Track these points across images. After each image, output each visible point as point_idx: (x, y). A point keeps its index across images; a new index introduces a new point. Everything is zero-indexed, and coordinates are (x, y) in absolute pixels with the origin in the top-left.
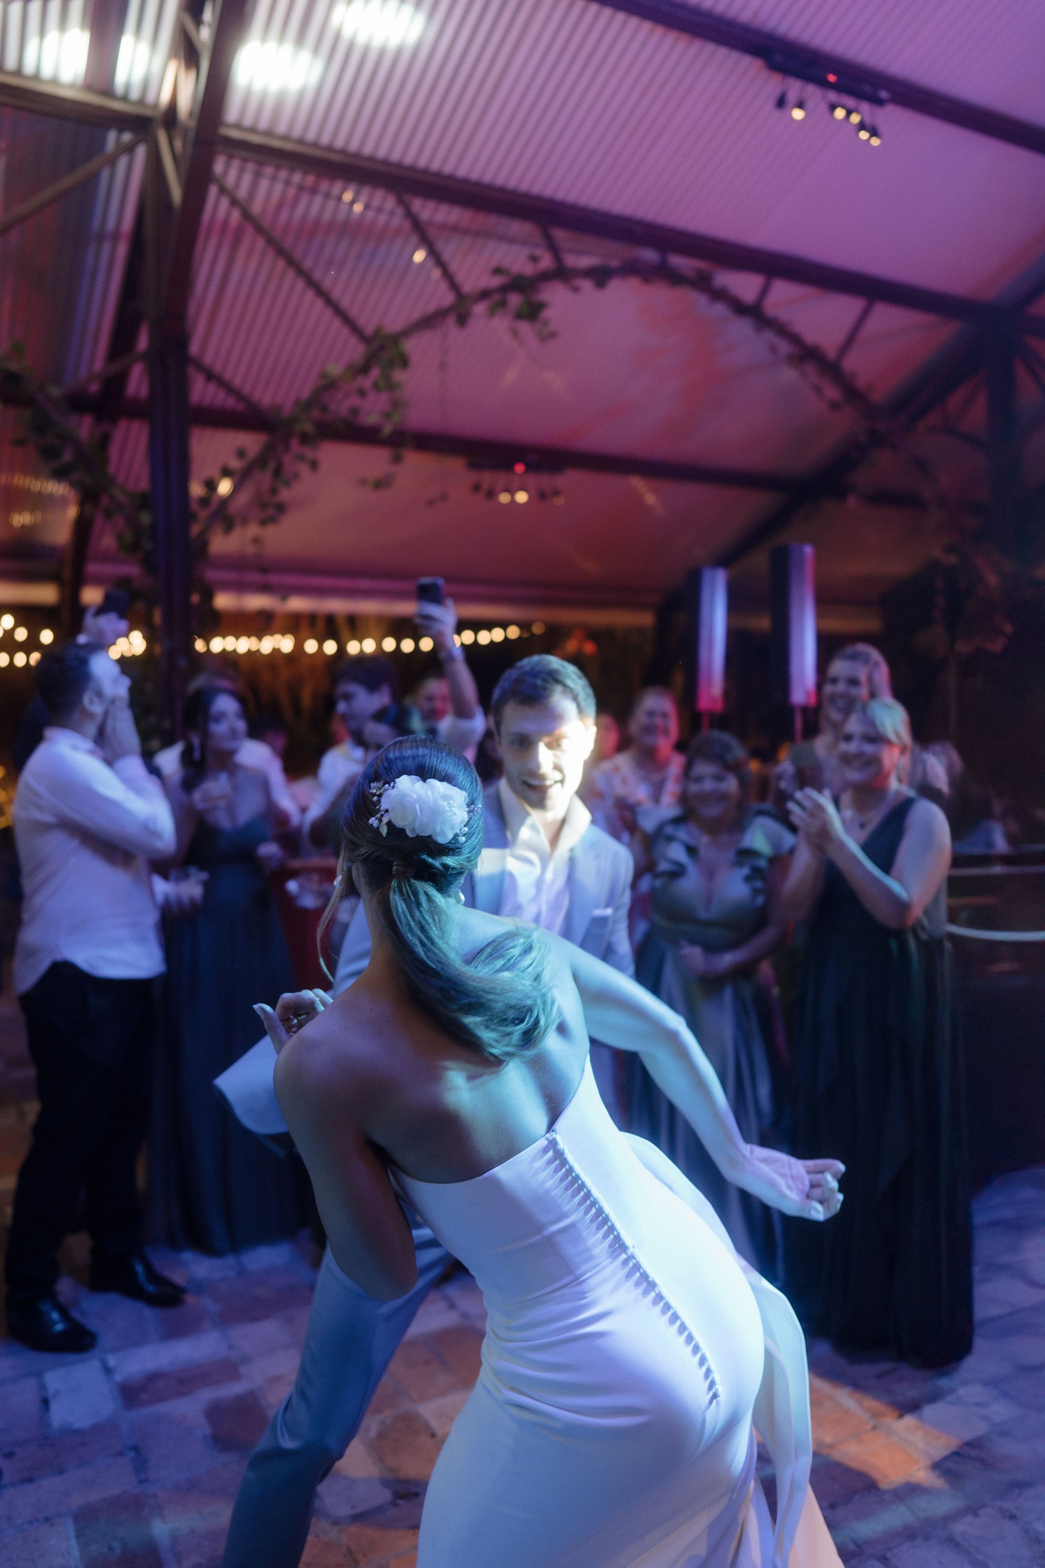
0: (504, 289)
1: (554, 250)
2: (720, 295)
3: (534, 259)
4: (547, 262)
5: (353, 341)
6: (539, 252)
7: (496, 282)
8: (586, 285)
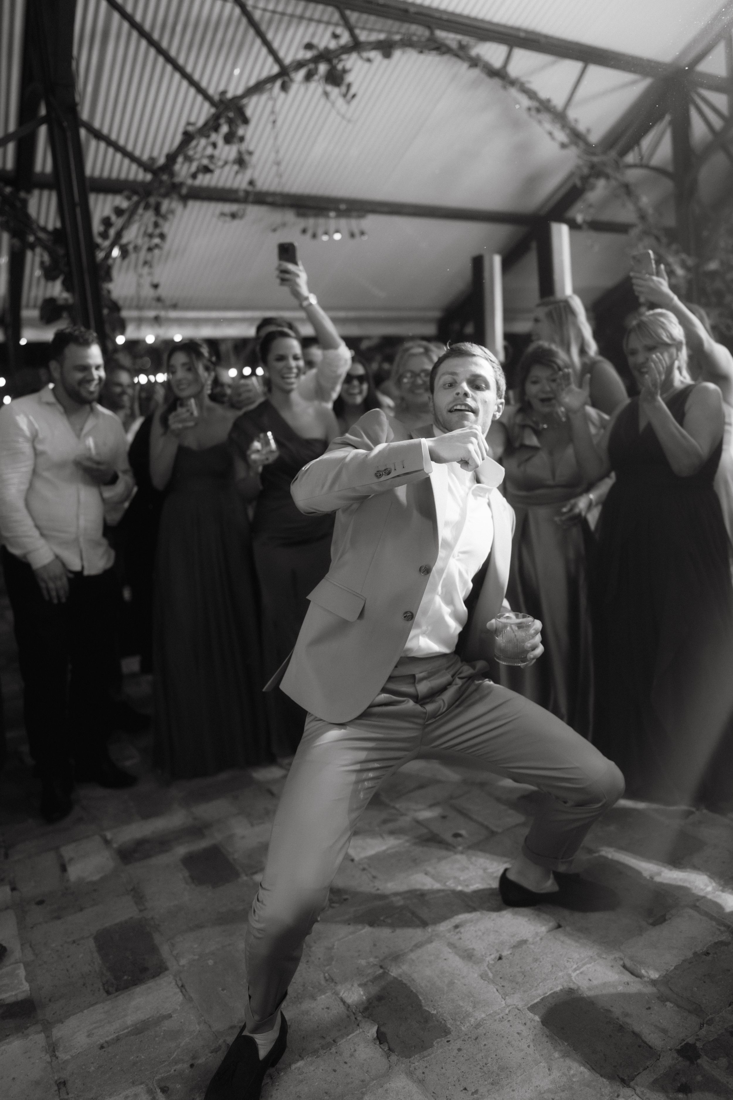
0: (317, 59)
1: (351, 30)
2: (475, 62)
3: (335, 36)
4: (345, 38)
5: (207, 105)
6: (339, 31)
7: (309, 55)
8: (375, 55)
